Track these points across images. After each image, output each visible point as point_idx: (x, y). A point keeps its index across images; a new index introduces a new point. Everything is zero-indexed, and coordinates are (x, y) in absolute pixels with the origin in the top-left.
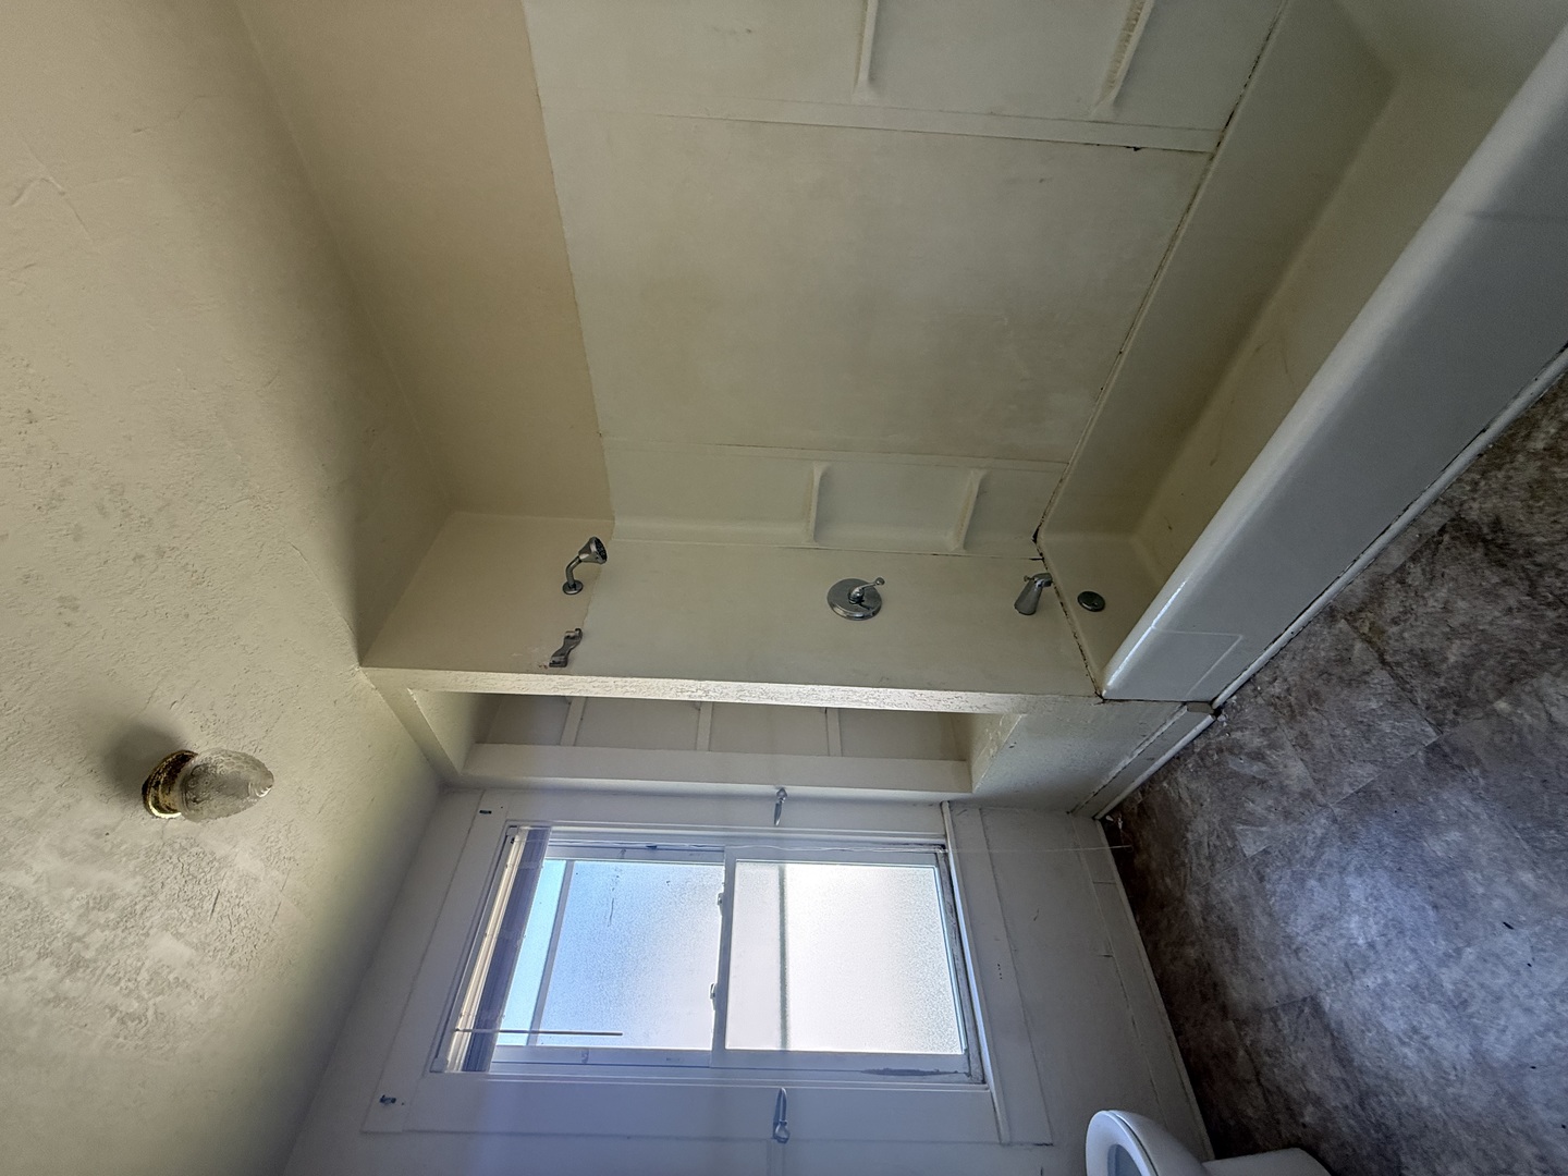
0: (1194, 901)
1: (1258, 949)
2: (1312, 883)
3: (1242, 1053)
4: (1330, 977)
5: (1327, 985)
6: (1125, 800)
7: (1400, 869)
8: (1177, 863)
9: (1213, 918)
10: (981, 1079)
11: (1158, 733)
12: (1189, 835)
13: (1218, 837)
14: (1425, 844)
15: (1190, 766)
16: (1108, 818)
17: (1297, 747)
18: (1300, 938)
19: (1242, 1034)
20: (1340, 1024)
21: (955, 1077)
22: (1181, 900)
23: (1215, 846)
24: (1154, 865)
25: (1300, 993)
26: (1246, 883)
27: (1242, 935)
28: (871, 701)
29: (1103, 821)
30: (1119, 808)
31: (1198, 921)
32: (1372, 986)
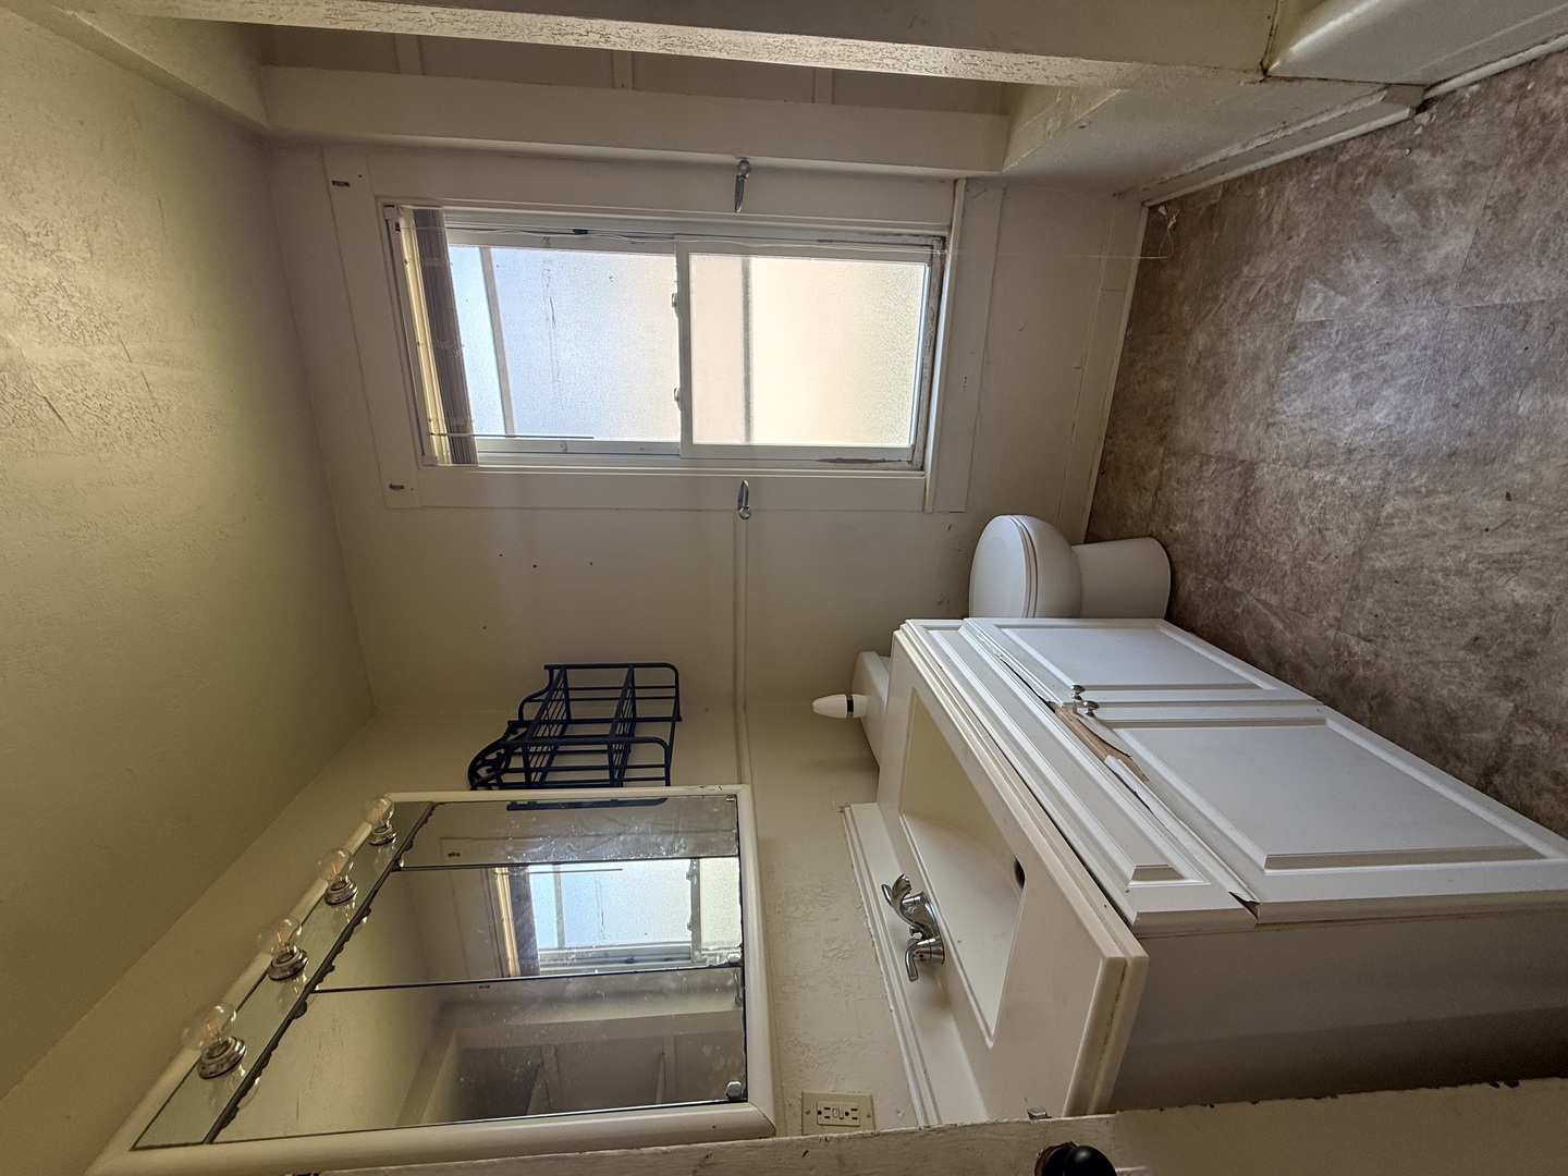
0: (1201, 340)
1: (1233, 407)
2: (1345, 376)
3: (1156, 471)
4: (1283, 456)
5: (1275, 461)
6: (1196, 193)
7: (1456, 406)
8: (1209, 294)
9: (1210, 364)
10: (920, 466)
11: (1309, 124)
12: (1246, 270)
13: (1279, 285)
14: (1517, 395)
15: (1316, 178)
16: (1162, 210)
17: (1489, 212)
18: (1284, 416)
19: (1167, 460)
20: (1258, 490)
21: (898, 465)
22: (1187, 334)
23: (1267, 294)
24: (1181, 286)
25: (1244, 454)
26: (1270, 347)
27: (1228, 389)
28: (886, 61)
29: (1153, 209)
30: (1181, 201)
31: (1191, 359)
32: (1316, 478)
